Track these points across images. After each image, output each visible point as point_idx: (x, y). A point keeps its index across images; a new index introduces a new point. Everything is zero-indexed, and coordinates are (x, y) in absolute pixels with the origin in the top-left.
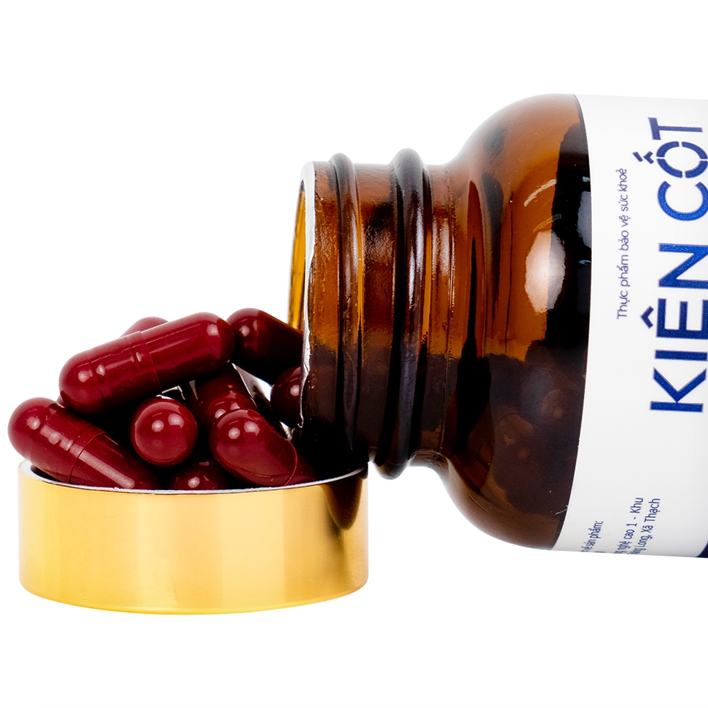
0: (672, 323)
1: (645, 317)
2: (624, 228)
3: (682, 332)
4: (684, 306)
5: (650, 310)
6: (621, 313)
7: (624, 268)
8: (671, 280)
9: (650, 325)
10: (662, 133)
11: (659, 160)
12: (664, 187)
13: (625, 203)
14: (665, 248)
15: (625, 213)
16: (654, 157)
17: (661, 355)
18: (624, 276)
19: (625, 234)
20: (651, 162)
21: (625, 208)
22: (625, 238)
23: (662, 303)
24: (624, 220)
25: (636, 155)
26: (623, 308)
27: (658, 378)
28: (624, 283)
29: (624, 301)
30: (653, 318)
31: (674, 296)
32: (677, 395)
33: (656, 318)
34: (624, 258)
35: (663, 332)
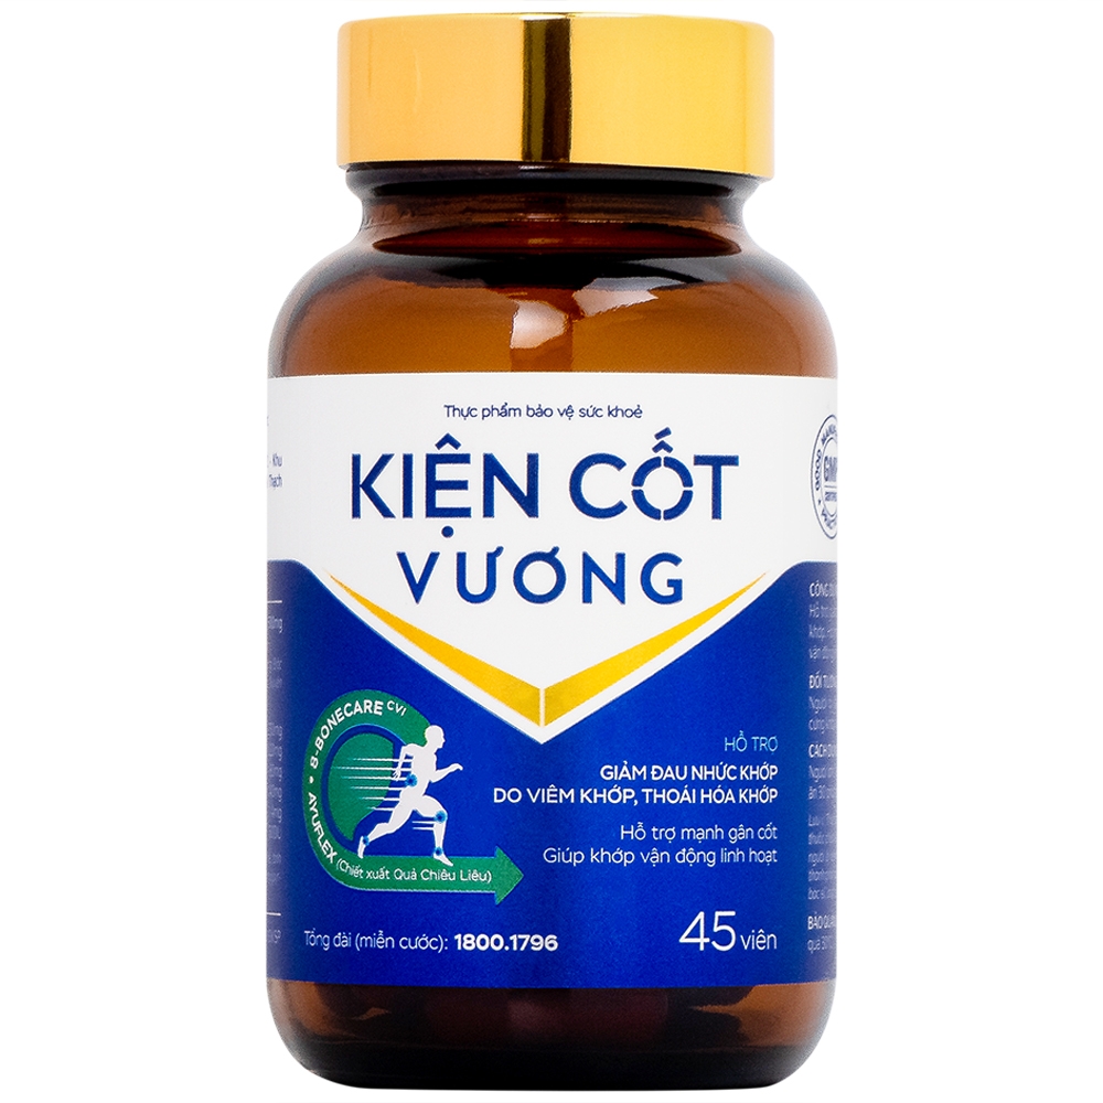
0: (444, 472)
1: (448, 439)
2: (556, 412)
3: (433, 485)
4: (462, 485)
5: (456, 445)
6: (451, 409)
7: (505, 412)
8: (492, 468)
9: (440, 445)
10: (708, 469)
11: (658, 459)
12: (618, 464)
13: (590, 414)
14: (533, 460)
15: (576, 413)
16: (663, 454)
17: (408, 460)
18: (495, 412)
19: (548, 413)
20: (656, 449)
21: (584, 413)
22: (543, 413)
23: (465, 459)
24: (568, 411)
25: (666, 432)
26: (456, 412)
27: (385, 459)
28: (486, 413)
29: (465, 413)
30: (448, 449)
31: (473, 473)
32: (367, 486)
33: (448, 452)
34: (517, 412)
35: (432, 460)
